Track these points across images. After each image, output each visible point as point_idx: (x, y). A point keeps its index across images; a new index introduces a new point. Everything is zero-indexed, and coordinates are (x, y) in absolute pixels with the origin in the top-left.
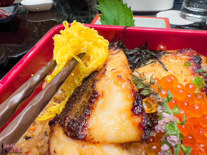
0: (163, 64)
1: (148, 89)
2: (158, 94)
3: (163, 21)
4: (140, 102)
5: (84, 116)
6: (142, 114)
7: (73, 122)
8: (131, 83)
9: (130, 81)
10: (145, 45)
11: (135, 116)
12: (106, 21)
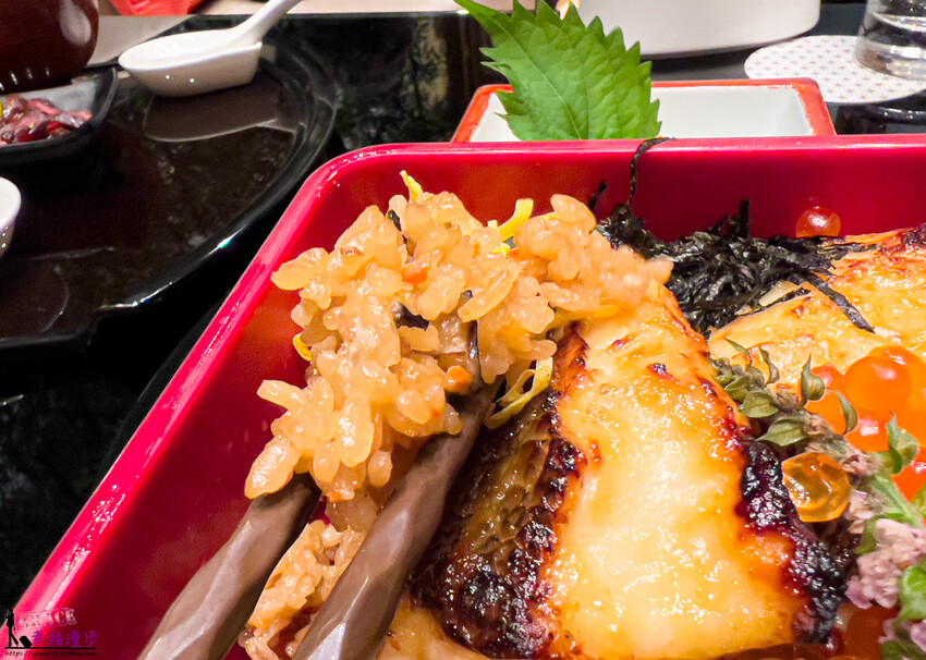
0: (846, 301)
1: (795, 418)
2: (841, 438)
3: (791, 93)
4: (772, 473)
5: (527, 556)
6: (787, 527)
7: (479, 581)
8: (714, 394)
9: (711, 385)
10: (739, 216)
11: (758, 539)
12: (532, 117)
